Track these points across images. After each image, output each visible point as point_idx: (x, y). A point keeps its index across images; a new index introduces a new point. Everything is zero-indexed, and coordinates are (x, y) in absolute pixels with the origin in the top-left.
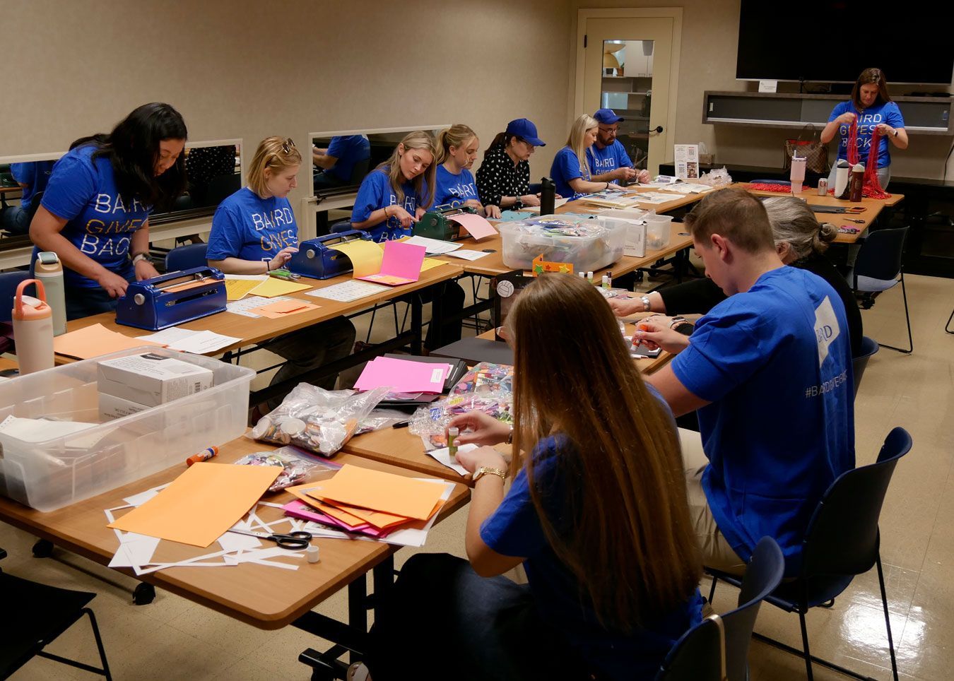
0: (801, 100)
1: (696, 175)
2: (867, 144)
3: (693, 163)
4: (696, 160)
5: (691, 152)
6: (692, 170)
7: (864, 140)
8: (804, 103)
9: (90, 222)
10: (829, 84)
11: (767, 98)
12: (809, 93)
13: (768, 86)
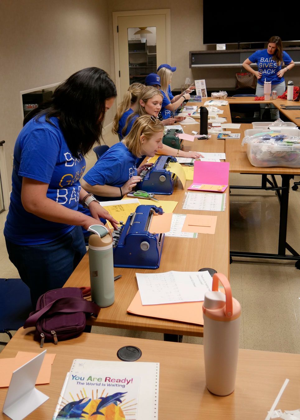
0: (239, 53)
1: (206, 95)
2: (273, 72)
3: (204, 89)
4: (205, 88)
5: (202, 84)
6: (204, 93)
7: (271, 70)
8: (241, 54)
9: (63, 178)
10: (250, 44)
11: (222, 53)
12: (243, 49)
13: (221, 47)
